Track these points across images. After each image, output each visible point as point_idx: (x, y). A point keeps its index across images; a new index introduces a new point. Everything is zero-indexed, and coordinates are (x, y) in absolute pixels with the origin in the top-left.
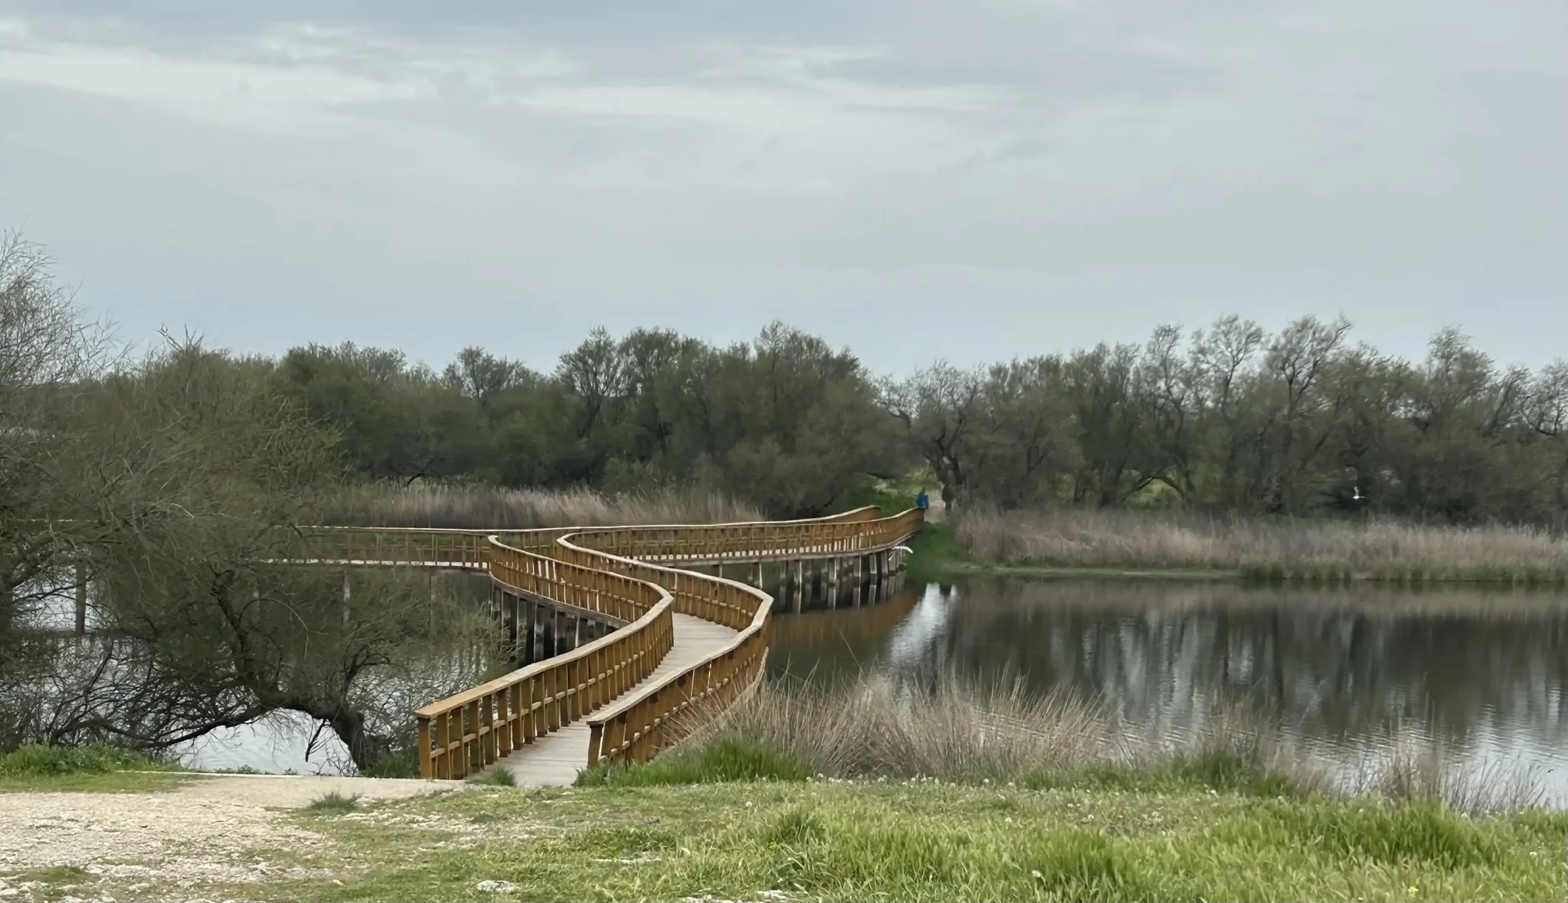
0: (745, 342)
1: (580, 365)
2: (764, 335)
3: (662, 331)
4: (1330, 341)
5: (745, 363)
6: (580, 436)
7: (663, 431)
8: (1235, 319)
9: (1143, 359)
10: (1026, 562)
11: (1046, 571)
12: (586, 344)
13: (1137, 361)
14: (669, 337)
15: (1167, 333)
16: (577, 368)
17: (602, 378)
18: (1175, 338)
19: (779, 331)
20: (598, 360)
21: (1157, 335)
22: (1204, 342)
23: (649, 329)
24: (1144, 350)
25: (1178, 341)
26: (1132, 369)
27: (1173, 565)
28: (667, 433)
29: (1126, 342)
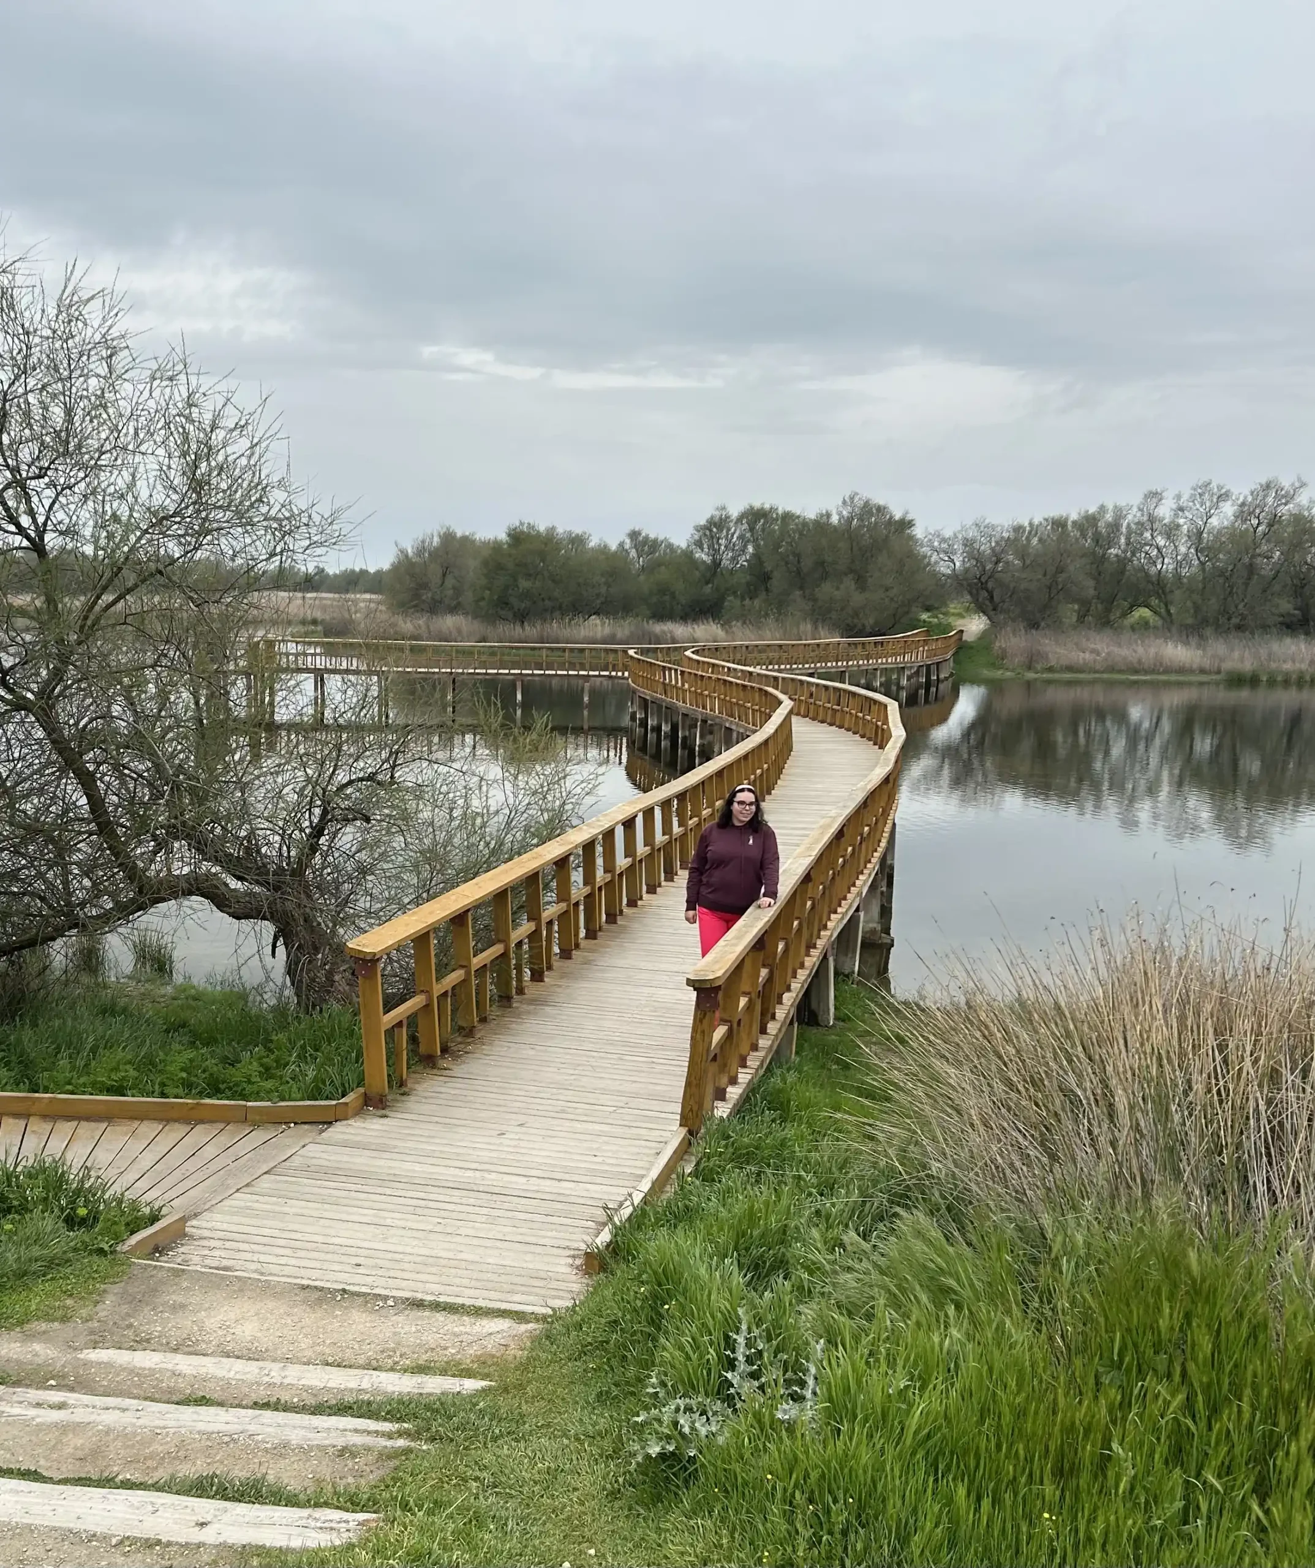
0: (829, 509)
1: (708, 533)
2: (844, 502)
3: (767, 506)
4: (1289, 498)
5: (829, 525)
6: (707, 583)
7: (765, 578)
8: (1209, 484)
9: (1135, 516)
10: (1050, 669)
11: (1068, 676)
12: (712, 517)
13: (1130, 517)
14: (772, 509)
15: (1155, 496)
16: (705, 535)
17: (723, 542)
18: (1161, 500)
19: (856, 499)
20: (720, 530)
21: (1146, 497)
22: (1183, 502)
23: (757, 505)
24: (1135, 509)
25: (1163, 501)
26: (1125, 525)
27: (1167, 671)
28: (769, 578)
29: (1122, 503)
